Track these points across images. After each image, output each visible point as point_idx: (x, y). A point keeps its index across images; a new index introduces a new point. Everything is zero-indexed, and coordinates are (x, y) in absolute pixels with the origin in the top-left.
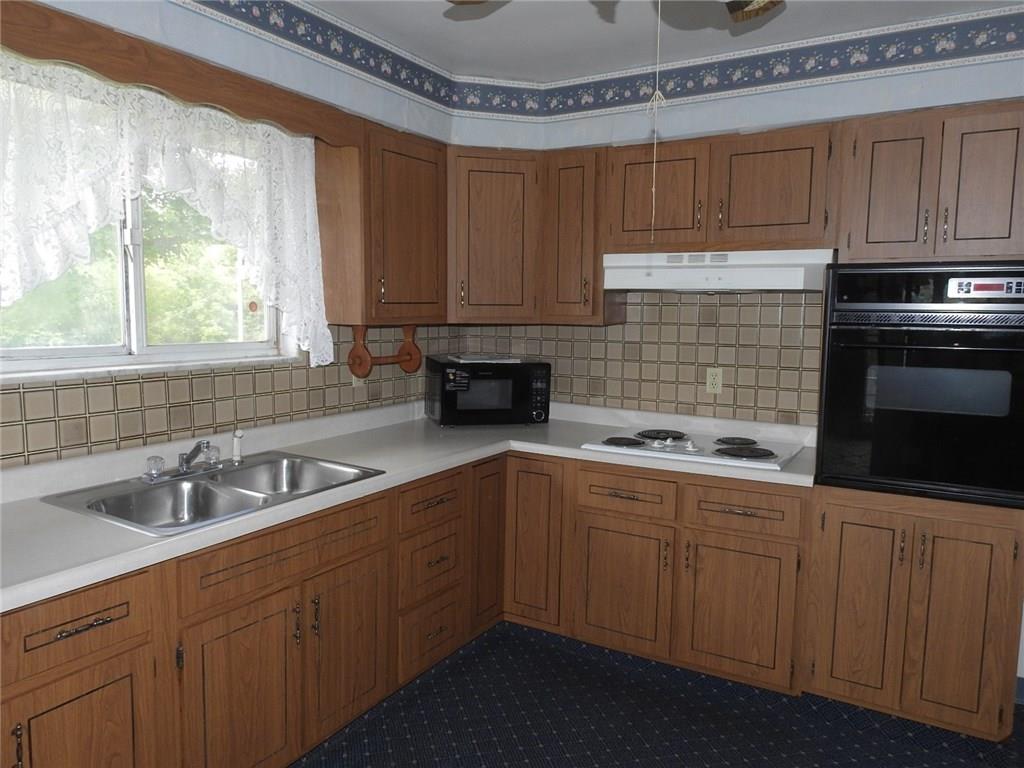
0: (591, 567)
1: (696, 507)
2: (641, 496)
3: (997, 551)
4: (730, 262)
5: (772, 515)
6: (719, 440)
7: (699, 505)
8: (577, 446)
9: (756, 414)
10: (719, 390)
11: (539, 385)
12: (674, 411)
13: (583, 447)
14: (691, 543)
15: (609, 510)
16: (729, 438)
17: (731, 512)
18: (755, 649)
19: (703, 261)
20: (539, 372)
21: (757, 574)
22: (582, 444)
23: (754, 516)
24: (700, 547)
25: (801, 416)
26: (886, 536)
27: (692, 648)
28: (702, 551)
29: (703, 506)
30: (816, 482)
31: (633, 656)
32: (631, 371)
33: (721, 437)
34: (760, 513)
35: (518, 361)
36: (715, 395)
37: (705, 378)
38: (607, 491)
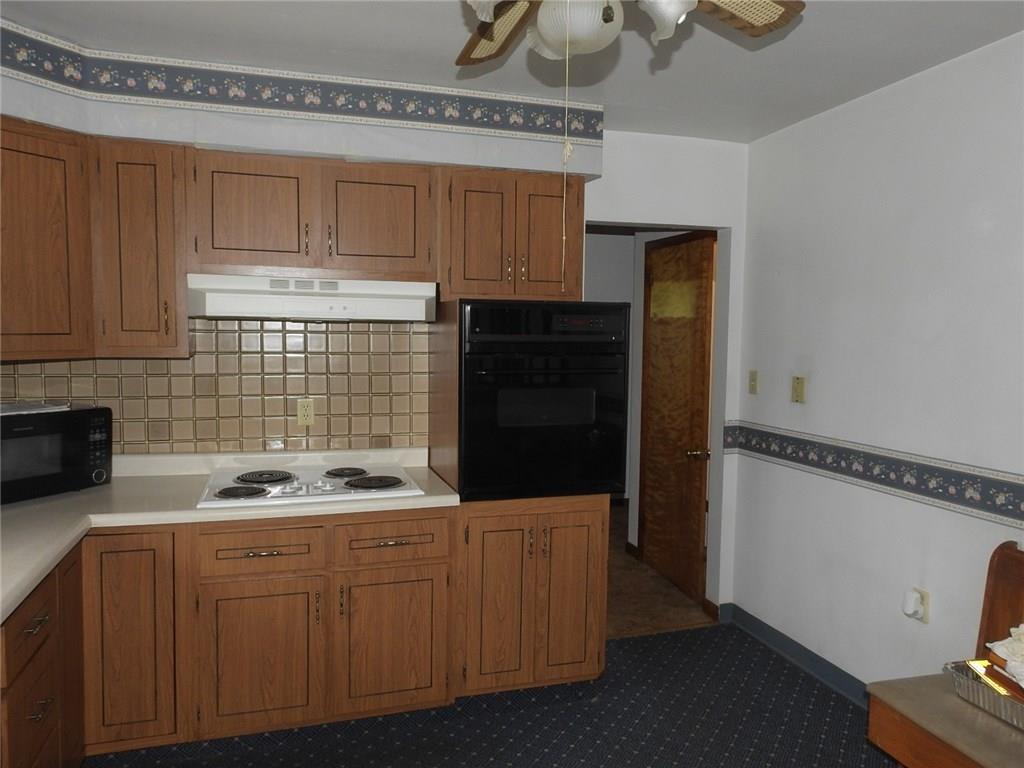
0: (221, 646)
1: (347, 547)
2: (284, 550)
3: (592, 529)
4: (340, 290)
5: (423, 539)
6: (328, 473)
7: (350, 544)
8: (190, 506)
9: (350, 442)
10: (311, 421)
11: (98, 437)
12: (261, 448)
13: (199, 506)
14: (345, 586)
15: (240, 575)
16: (338, 469)
17: (386, 545)
18: (413, 672)
19: (312, 287)
20: (96, 420)
21: (411, 600)
22: (197, 503)
23: (406, 544)
24: (353, 589)
25: (394, 438)
26: (517, 535)
27: (350, 697)
28: (356, 592)
29: (355, 545)
30: (461, 501)
31: (270, 733)
32: (206, 408)
33: (330, 469)
34: (412, 540)
35: (65, 408)
36: (308, 427)
37: (296, 410)
38: (239, 553)
